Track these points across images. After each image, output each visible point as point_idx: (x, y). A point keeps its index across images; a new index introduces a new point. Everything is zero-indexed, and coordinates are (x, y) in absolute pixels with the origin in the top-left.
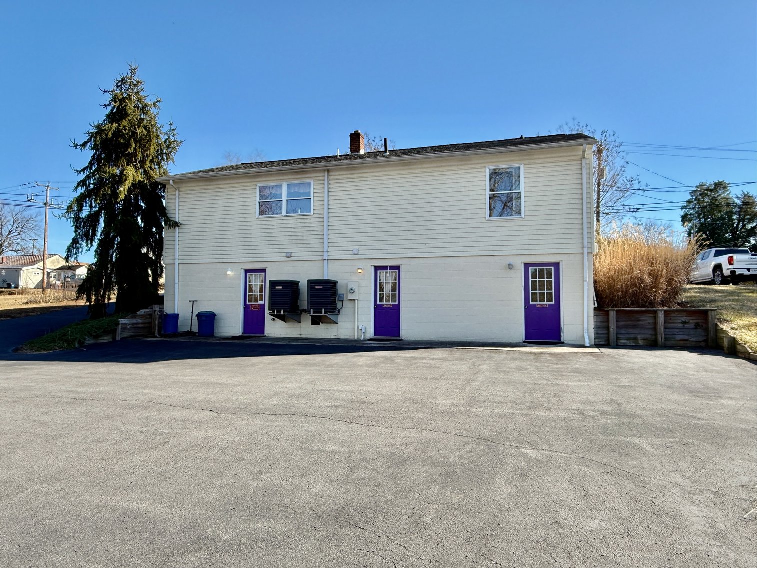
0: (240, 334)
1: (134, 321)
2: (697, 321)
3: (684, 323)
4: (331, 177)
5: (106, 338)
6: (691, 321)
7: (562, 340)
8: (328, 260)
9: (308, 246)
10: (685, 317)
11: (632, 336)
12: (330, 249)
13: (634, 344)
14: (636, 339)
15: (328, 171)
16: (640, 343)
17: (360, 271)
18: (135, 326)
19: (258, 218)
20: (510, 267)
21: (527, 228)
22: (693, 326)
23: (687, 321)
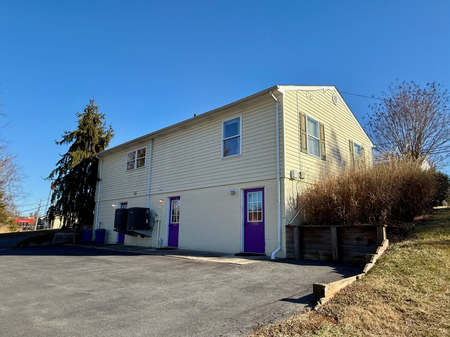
0: (116, 243)
1: (69, 234)
2: (371, 237)
3: (358, 239)
4: (154, 143)
5: (46, 243)
6: (364, 238)
7: (265, 254)
8: (150, 195)
9: (143, 187)
10: (359, 234)
11: (314, 251)
12: (151, 188)
13: (316, 259)
14: (317, 254)
15: (153, 139)
16: (322, 258)
17: (161, 201)
18: (69, 237)
19: (126, 172)
20: (233, 193)
21: (244, 162)
22: (366, 243)
23: (361, 238)
